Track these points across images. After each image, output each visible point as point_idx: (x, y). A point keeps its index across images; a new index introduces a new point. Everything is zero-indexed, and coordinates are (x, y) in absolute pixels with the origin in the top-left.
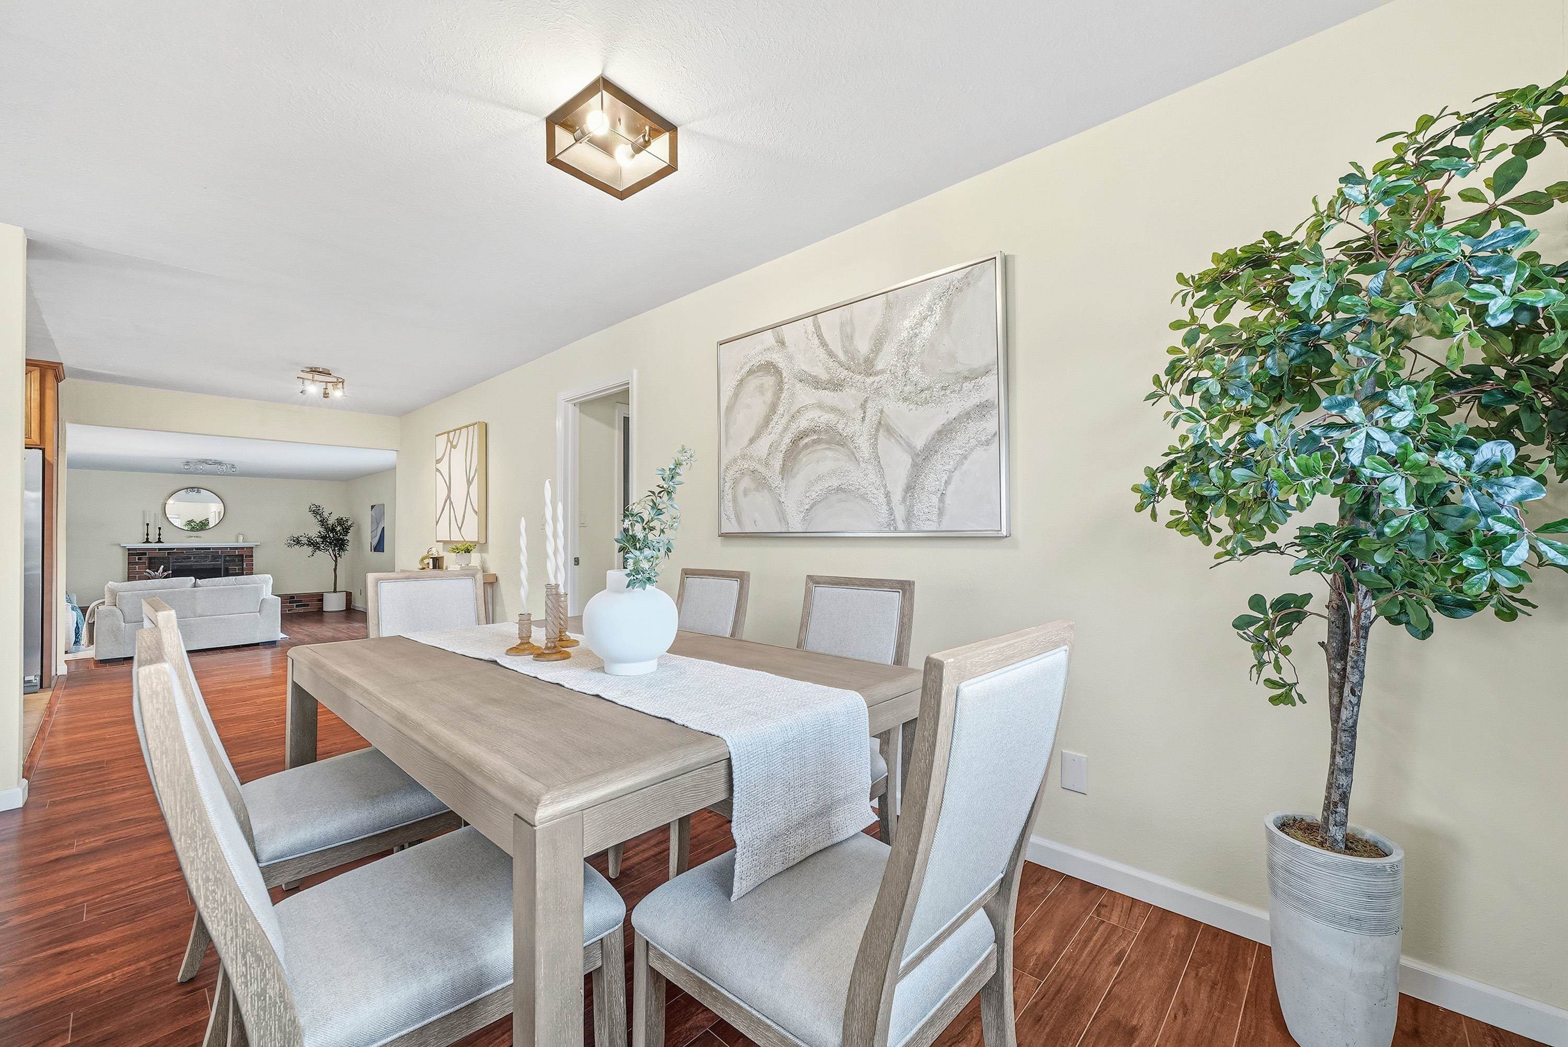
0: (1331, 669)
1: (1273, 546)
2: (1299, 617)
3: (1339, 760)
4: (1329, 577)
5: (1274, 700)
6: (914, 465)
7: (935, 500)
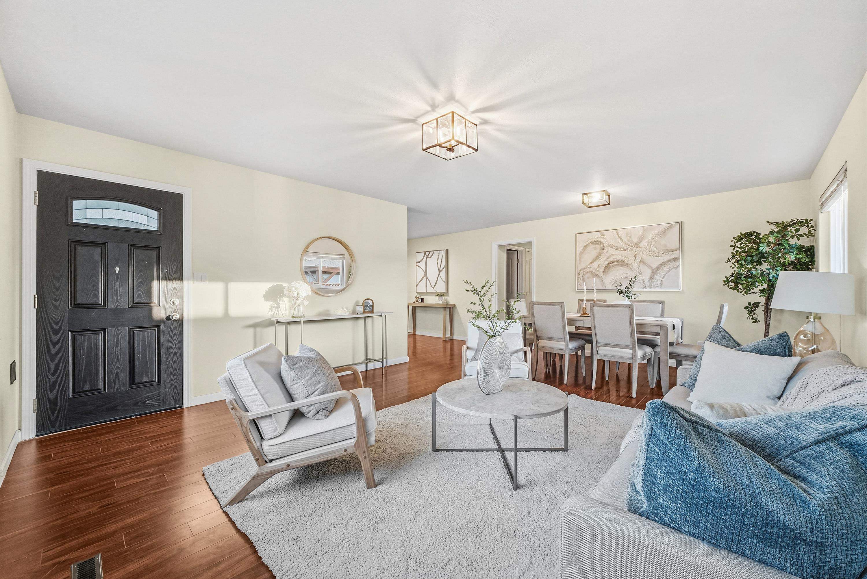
0: (765, 315)
1: (754, 292)
2: (758, 306)
3: (766, 331)
4: (765, 298)
5: (753, 322)
6: (653, 272)
7: (659, 282)
